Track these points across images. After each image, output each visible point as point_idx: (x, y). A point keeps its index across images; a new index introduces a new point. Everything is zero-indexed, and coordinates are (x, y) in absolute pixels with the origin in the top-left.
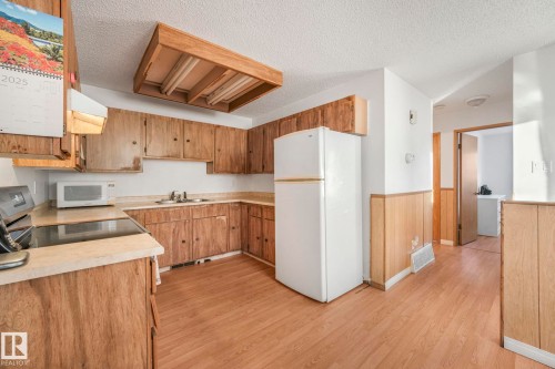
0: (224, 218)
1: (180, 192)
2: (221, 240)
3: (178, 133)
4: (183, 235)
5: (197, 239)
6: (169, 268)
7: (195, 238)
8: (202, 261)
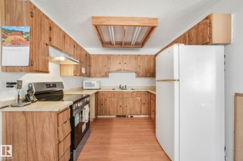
0: (139, 98)
1: (123, 85)
2: (138, 108)
3: (121, 60)
4: (120, 104)
6: (115, 116)
7: (125, 106)
8: (129, 116)
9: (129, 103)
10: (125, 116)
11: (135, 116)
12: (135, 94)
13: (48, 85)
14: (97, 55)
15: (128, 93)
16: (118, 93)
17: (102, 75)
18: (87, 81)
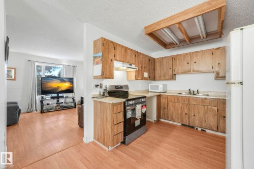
3: (189, 59)
4: (186, 111)
5: (194, 115)
6: (180, 124)
7: (193, 115)
8: (199, 129)
9: (199, 113)
10: (193, 127)
11: (208, 131)
12: (207, 101)
13: (117, 87)
14: (162, 58)
15: (196, 99)
16: (184, 98)
17: (166, 78)
18: (152, 84)
